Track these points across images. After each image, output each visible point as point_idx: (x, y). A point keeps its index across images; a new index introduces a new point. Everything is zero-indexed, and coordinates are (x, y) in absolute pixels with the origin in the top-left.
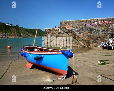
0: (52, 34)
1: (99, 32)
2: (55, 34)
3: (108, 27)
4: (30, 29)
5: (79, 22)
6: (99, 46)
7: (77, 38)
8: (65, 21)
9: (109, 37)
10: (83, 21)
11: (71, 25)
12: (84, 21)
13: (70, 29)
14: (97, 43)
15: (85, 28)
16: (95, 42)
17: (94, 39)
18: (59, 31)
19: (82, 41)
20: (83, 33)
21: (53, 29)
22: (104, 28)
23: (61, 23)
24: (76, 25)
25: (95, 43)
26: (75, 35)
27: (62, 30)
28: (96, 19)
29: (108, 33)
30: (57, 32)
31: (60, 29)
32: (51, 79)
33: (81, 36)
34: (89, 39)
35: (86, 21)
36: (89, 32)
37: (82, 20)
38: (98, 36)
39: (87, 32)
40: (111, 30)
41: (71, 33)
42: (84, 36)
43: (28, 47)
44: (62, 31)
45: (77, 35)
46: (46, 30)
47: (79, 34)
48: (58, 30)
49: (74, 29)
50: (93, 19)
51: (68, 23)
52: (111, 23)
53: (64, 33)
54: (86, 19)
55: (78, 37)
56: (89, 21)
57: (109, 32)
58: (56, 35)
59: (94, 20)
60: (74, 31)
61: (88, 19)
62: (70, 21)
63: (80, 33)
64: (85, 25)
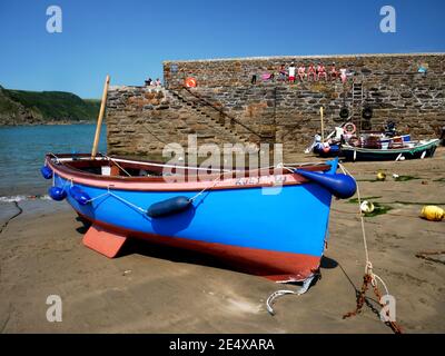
0: (137, 107)
1: (303, 101)
2: (147, 108)
3: (330, 87)
4: (35, 93)
5: (233, 68)
6: (307, 151)
7: (228, 124)
8: (182, 61)
9: (335, 120)
10: (245, 64)
11: (205, 78)
12: (250, 63)
13: (202, 90)
14: (296, 139)
15: (256, 90)
16: (289, 136)
17: (287, 127)
18: (164, 100)
19: (248, 136)
20: (250, 107)
21: (140, 91)
22: (318, 89)
23: (167, 69)
24: (221, 77)
25: (291, 139)
26: (221, 113)
27: (175, 95)
28: (287, 57)
29: (332, 107)
30: (155, 100)
31: (165, 92)
32: (251, 297)
33: (242, 115)
34: (269, 128)
35: (257, 63)
36: (269, 104)
37: (243, 59)
38: (300, 115)
39: (264, 101)
40: (341, 96)
41: (208, 104)
42: (251, 115)
43: (71, 159)
44: (175, 99)
45: (230, 111)
46: (113, 95)
47: (236, 108)
48: (160, 96)
49: (216, 90)
50: (277, 57)
51: (194, 68)
52: (334, 75)
53: (184, 105)
54: (256, 58)
55: (233, 121)
56: (264, 63)
57: (333, 104)
58: (153, 114)
59: (281, 61)
60: (220, 99)
61: (262, 58)
62: (200, 61)
63: (238, 107)
64: (254, 77)
